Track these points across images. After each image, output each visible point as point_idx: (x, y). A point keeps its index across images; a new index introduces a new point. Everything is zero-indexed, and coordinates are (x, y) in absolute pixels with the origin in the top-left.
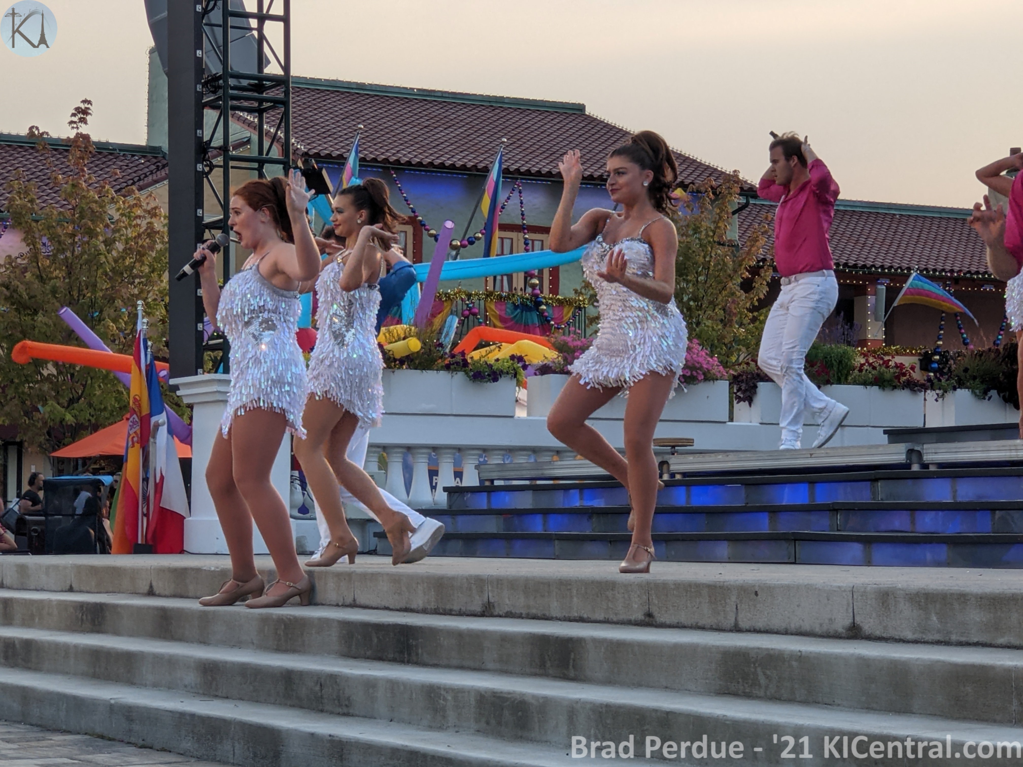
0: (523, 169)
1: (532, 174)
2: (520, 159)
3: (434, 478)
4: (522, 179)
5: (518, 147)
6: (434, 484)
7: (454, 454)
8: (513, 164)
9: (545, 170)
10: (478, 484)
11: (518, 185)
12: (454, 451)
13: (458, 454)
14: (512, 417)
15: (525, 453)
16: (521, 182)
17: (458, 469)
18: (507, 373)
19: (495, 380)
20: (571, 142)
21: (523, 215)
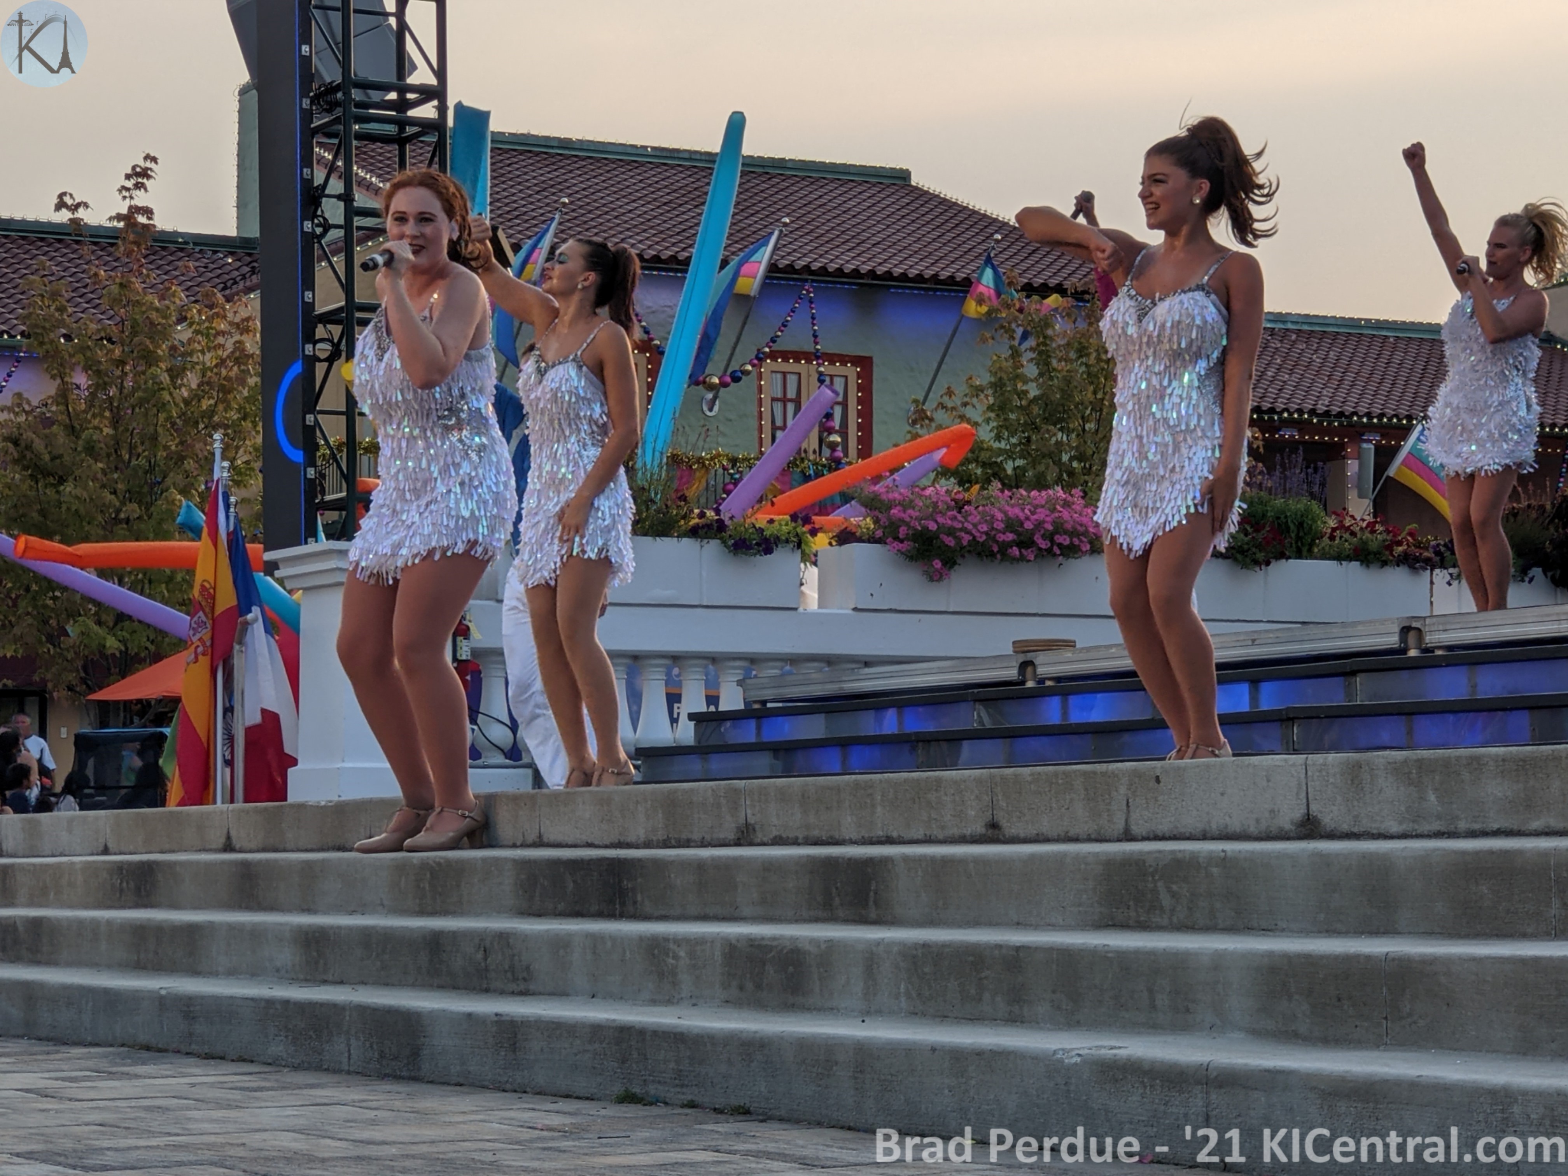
0: (816, 266)
1: (829, 274)
2: (811, 251)
3: (676, 705)
4: (813, 281)
5: (807, 234)
6: (675, 716)
7: (706, 667)
8: (799, 258)
9: (849, 268)
10: (742, 707)
11: (807, 291)
12: (704, 662)
13: (711, 667)
14: (795, 609)
15: (816, 664)
16: (812, 287)
17: (712, 693)
18: (787, 541)
19: (768, 551)
20: (888, 226)
21: (815, 336)
